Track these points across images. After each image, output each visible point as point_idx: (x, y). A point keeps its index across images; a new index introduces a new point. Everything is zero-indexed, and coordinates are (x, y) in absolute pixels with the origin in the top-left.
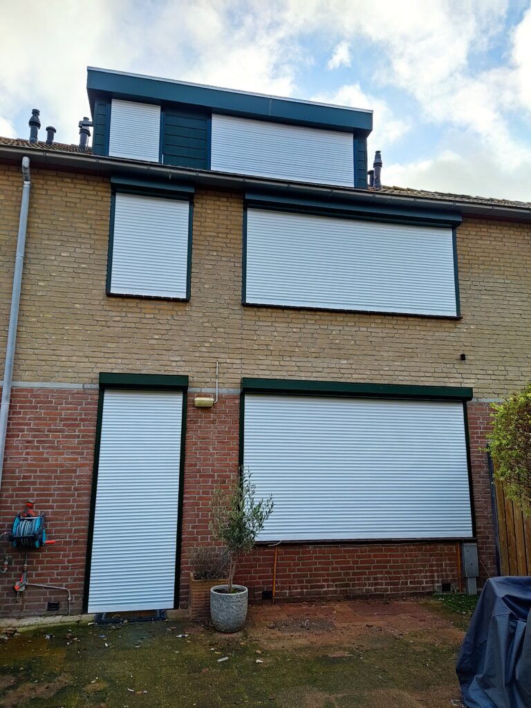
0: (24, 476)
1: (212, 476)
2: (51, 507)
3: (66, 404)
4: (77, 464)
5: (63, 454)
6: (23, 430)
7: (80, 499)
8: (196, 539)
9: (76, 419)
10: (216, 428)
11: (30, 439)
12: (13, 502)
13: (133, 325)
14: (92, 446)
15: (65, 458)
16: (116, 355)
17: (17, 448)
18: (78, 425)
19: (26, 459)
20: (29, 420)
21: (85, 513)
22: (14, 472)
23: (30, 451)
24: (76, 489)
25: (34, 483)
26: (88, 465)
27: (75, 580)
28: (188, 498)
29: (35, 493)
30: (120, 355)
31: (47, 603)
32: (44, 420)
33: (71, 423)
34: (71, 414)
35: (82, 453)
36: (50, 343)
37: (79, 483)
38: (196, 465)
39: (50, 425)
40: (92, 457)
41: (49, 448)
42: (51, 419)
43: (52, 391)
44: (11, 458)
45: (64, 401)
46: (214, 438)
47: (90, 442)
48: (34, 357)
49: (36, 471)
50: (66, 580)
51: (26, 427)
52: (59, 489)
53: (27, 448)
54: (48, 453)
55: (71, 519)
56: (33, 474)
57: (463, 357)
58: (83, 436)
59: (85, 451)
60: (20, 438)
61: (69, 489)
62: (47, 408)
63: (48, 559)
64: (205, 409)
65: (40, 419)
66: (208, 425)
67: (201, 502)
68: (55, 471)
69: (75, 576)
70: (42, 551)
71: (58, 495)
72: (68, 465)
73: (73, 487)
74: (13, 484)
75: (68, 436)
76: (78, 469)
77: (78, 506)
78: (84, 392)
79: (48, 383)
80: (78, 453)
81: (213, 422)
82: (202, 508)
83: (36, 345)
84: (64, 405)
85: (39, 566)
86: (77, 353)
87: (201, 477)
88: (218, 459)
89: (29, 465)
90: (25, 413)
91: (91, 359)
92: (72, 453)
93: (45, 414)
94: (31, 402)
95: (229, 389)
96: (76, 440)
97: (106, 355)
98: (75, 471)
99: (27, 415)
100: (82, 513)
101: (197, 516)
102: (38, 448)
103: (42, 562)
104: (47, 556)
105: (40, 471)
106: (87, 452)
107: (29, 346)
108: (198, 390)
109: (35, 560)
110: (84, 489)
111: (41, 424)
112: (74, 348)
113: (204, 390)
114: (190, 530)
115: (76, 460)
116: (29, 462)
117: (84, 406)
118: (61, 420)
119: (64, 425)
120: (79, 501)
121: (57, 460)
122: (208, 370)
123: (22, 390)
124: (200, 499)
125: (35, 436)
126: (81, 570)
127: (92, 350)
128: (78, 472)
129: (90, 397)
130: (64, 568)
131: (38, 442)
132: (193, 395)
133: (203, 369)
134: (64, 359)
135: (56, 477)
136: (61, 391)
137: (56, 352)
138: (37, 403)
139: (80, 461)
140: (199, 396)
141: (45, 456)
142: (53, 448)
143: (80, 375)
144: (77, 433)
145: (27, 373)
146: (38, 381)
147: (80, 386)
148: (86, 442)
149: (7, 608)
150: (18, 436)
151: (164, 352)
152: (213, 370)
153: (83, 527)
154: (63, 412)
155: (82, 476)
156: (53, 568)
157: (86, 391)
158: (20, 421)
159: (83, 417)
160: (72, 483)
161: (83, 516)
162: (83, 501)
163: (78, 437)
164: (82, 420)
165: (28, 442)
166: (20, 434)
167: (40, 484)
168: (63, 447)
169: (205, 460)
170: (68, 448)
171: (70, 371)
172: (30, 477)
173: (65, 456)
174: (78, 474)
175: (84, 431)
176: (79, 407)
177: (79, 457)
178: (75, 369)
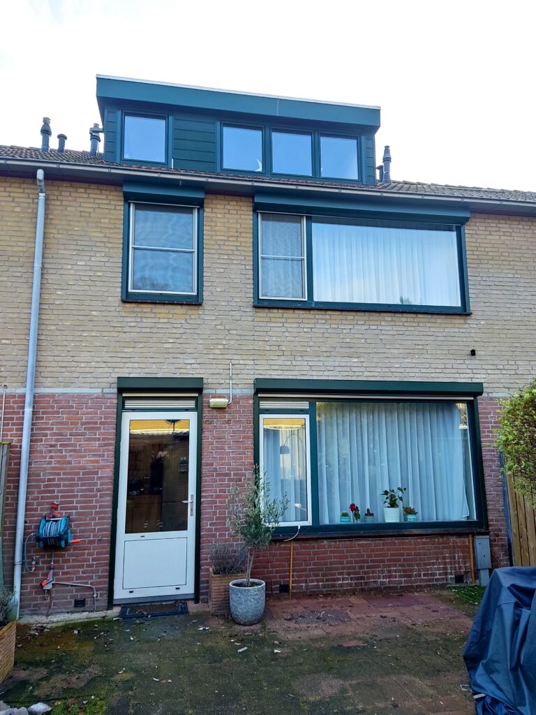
0: (48, 479)
1: (229, 475)
2: (75, 508)
3: (86, 408)
4: (99, 466)
5: (85, 456)
6: (46, 435)
7: (102, 499)
8: (214, 536)
9: (96, 423)
10: (231, 428)
11: (53, 443)
12: (39, 504)
13: (148, 330)
14: (112, 448)
15: (87, 461)
16: (132, 360)
17: (41, 452)
18: (99, 429)
19: (50, 463)
20: (52, 424)
21: (108, 513)
22: (39, 475)
23: (54, 454)
24: (98, 490)
25: (58, 485)
26: (108, 466)
27: (100, 577)
28: (205, 497)
29: (60, 494)
30: (137, 360)
31: (73, 600)
32: (66, 424)
33: (91, 426)
34: (91, 418)
35: (103, 456)
36: (70, 349)
37: (102, 485)
38: (212, 464)
39: (72, 429)
40: (113, 459)
41: (71, 451)
42: (72, 423)
43: (73, 396)
44: (36, 462)
45: (84, 405)
46: (229, 438)
47: (110, 445)
48: (54, 364)
49: (59, 474)
50: (91, 578)
51: (49, 432)
52: (82, 491)
53: (50, 451)
54: (70, 456)
55: (95, 519)
56: (57, 477)
57: (473, 353)
58: (104, 439)
59: (106, 453)
60: (43, 443)
61: (92, 490)
62: (69, 413)
63: (73, 558)
64: (220, 409)
65: (61, 423)
66: (224, 426)
67: (218, 500)
68: (78, 474)
69: (100, 574)
70: (67, 551)
71: (81, 496)
72: (90, 467)
73: (95, 488)
74: (39, 487)
75: (89, 440)
76: (100, 471)
77: (101, 507)
78: (103, 397)
79: (69, 389)
80: (99, 456)
81: (228, 422)
82: (219, 506)
83: (56, 353)
84: (84, 409)
85: (65, 565)
86: (96, 359)
87: (217, 475)
88: (233, 458)
89: (53, 468)
90: (48, 419)
91: (109, 365)
92: (94, 455)
93: (66, 418)
94: (53, 407)
95: (243, 390)
96: (97, 443)
97: (123, 360)
98: (97, 473)
99: (50, 420)
100: (105, 512)
101: (215, 513)
102: (61, 451)
103: (68, 561)
104: (73, 555)
105: (64, 474)
106: (108, 454)
107: (49, 353)
108: (213, 391)
109: (61, 559)
110: (106, 490)
111: (64, 429)
112: (93, 354)
113: (219, 391)
114: (209, 527)
115: (97, 462)
116: (53, 465)
117: (103, 409)
118: (82, 424)
119: (85, 429)
120: (102, 502)
121: (79, 463)
122: (221, 371)
123: (44, 396)
124: (218, 497)
125: (57, 440)
126: (105, 568)
127: (110, 355)
128: (99, 473)
129: (109, 401)
130: (89, 566)
131: (61, 445)
132: (208, 396)
133: (216, 371)
134: (83, 365)
135: (79, 479)
136: (80, 396)
137: (76, 359)
138: (59, 409)
139: (102, 463)
140: (214, 397)
141: (68, 459)
142: (75, 451)
143: (99, 380)
144: (97, 436)
145: (48, 379)
146: (59, 387)
147: (99, 391)
148: (106, 445)
149: (35, 606)
150: (41, 440)
151: (179, 355)
152: (227, 372)
153: (106, 526)
154: (84, 416)
155: (103, 477)
156: (79, 567)
157: (106, 395)
158: (43, 426)
159: (103, 420)
160: (95, 484)
161: (106, 516)
162: (105, 502)
163: (99, 440)
164: (101, 423)
165: (51, 446)
166: (44, 438)
167: (64, 485)
168: (85, 450)
169: (221, 459)
170: (90, 451)
171: (89, 376)
172: (54, 479)
173: (87, 459)
174: (99, 475)
175: (104, 434)
176: (99, 411)
177: (101, 459)
178: (94, 375)
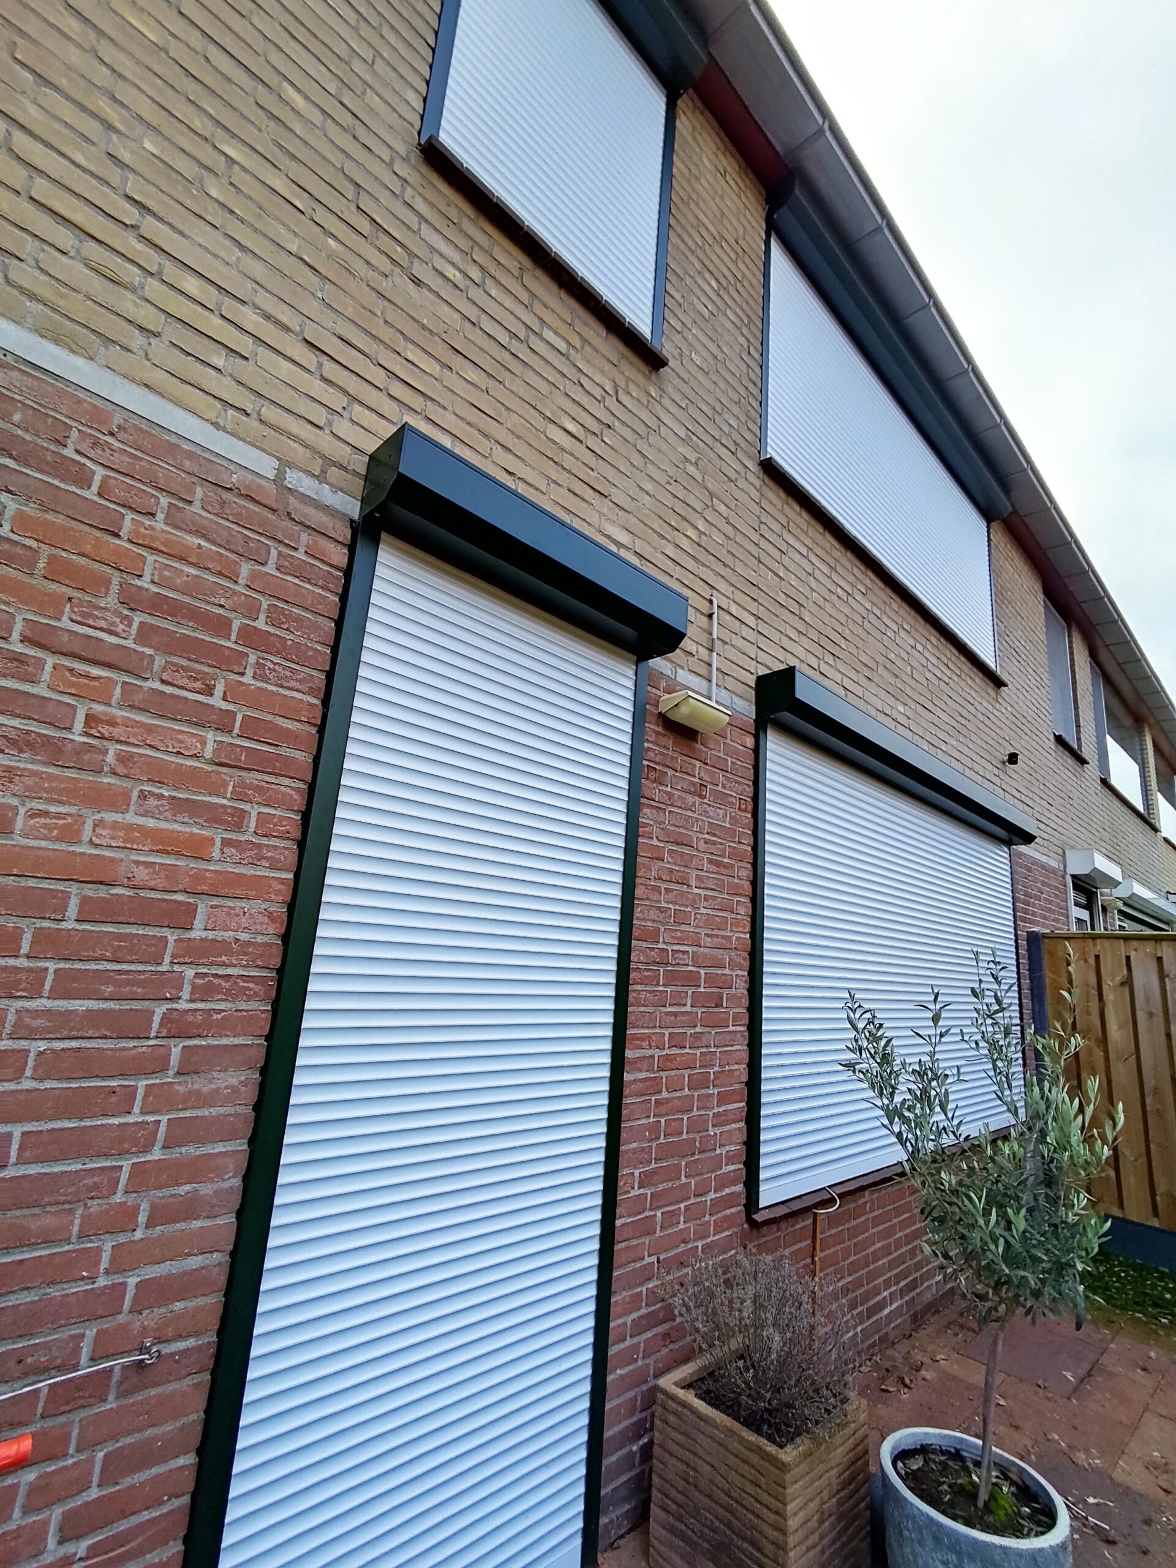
1: (695, 980)
3: (169, 519)
4: (199, 877)
5: (117, 801)
7: (198, 1084)
8: (649, 1228)
9: (222, 626)
10: (707, 814)
14: (292, 788)
15: (124, 830)
18: (230, 662)
21: (216, 1173)
24: (177, 1027)
26: (256, 887)
33: (188, 634)
34: (194, 588)
35: (238, 820)
37: (202, 992)
38: (657, 935)
39: (54, 606)
40: (287, 850)
42: (57, 572)
45: (164, 500)
46: (701, 846)
47: (280, 768)
52: (58, 1025)
57: (1013, 759)
58: (251, 728)
59: (254, 811)
61: (131, 1027)
66: (689, 799)
67: (664, 1076)
71: (48, 1065)
72: (142, 875)
73: (160, 1010)
75: (160, 705)
76: (202, 906)
77: (179, 1134)
78: (280, 502)
80: (214, 816)
81: (699, 791)
82: (666, 1101)
84: (159, 523)
88: (709, 921)
91: (331, 371)
92: (177, 807)
95: (735, 698)
96: (210, 736)
98: (182, 919)
100: (194, 1170)
101: (655, 1131)
106: (262, 819)
110: (227, 1025)
114: (636, 1191)
115: (197, 849)
117: (270, 570)
118: (131, 600)
119: (145, 634)
120: (191, 1099)
121: (70, 834)
124: (665, 1063)
128: (198, 923)
129: (304, 537)
134: (190, 284)
135: (49, 945)
139: (219, 862)
142: (53, 751)
143: (270, 413)
144: (217, 702)
147: (267, 466)
148: (259, 763)
153: (195, 1262)
155: (222, 947)
157: (297, 503)
159: (261, 624)
161: (206, 1189)
162: (210, 1100)
163: (224, 723)
164: (249, 636)
168: (123, 759)
169: (679, 918)
170: (158, 774)
171: (217, 361)
173: (131, 818)
174: (197, 933)
175: (257, 699)
176: (245, 569)
177: (218, 836)
178: (246, 371)
